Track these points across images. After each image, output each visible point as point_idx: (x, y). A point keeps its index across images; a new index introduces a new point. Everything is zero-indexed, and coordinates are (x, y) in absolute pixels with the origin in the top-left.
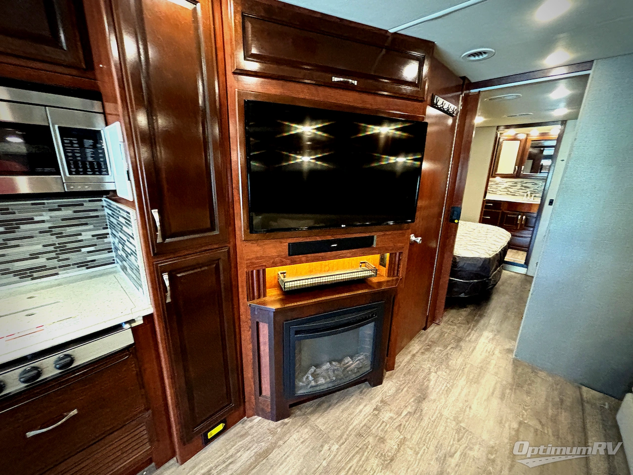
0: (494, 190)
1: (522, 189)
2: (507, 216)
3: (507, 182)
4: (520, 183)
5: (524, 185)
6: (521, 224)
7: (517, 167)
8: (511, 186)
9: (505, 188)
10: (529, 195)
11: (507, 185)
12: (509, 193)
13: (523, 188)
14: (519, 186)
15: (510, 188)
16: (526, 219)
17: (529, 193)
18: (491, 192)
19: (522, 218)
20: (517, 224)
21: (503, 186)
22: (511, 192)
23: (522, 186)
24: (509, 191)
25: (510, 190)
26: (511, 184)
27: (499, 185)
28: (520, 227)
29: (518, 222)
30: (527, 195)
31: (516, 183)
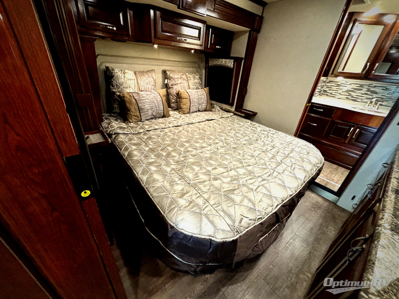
0: (333, 92)
1: (366, 94)
2: (337, 126)
3: (351, 84)
4: (367, 87)
5: (372, 89)
6: (351, 138)
7: (368, 64)
8: (355, 89)
9: (346, 91)
10: (373, 103)
11: (349, 87)
12: (350, 97)
13: (369, 93)
14: (364, 90)
15: (352, 91)
16: (360, 133)
17: (374, 100)
18: (329, 94)
19: (354, 131)
20: (346, 137)
21: (345, 89)
22: (352, 97)
23: (369, 90)
24: (350, 95)
25: (352, 94)
26: (355, 86)
27: (341, 87)
28: (348, 142)
29: (348, 135)
30: (371, 102)
31: (362, 86)
